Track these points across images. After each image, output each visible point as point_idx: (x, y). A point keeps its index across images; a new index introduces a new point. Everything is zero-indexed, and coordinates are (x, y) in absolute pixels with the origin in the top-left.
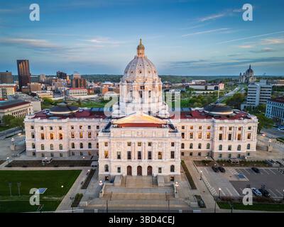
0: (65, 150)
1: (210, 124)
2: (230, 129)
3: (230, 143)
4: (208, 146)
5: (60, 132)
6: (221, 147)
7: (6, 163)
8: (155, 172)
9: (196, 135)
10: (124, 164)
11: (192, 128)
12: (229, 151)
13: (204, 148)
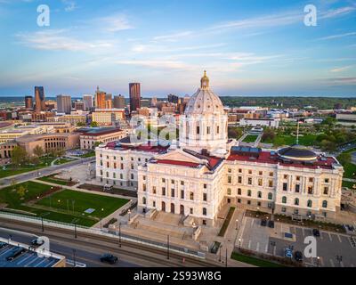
0: (124, 180)
1: (272, 170)
2: (298, 178)
3: (297, 196)
4: (270, 196)
5: (122, 162)
6: (284, 199)
7: (78, 185)
8: (187, 212)
9: (255, 181)
10: (159, 199)
11: (250, 172)
12: (296, 206)
13: (265, 198)
